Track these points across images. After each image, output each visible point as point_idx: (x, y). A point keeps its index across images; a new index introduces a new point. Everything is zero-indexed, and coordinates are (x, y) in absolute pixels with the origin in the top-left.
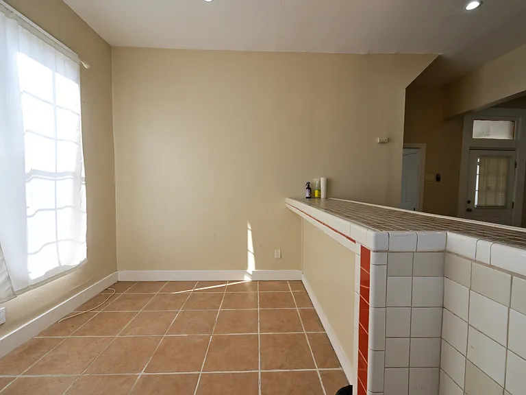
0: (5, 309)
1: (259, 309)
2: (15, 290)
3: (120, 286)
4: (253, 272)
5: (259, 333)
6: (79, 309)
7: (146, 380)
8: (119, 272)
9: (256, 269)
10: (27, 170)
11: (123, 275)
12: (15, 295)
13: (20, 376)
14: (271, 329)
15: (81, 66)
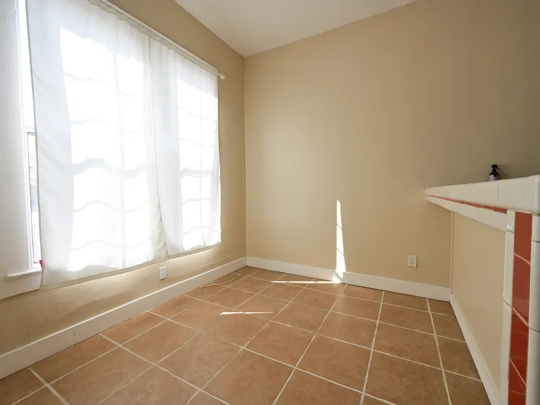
0: (167, 268)
1: (378, 321)
2: (169, 254)
3: (247, 269)
4: (344, 273)
5: (372, 349)
6: (215, 281)
7: (246, 354)
8: (248, 258)
9: (347, 270)
10: (182, 168)
11: (251, 261)
12: (169, 257)
13: (169, 319)
14: (390, 349)
15: (219, 78)
